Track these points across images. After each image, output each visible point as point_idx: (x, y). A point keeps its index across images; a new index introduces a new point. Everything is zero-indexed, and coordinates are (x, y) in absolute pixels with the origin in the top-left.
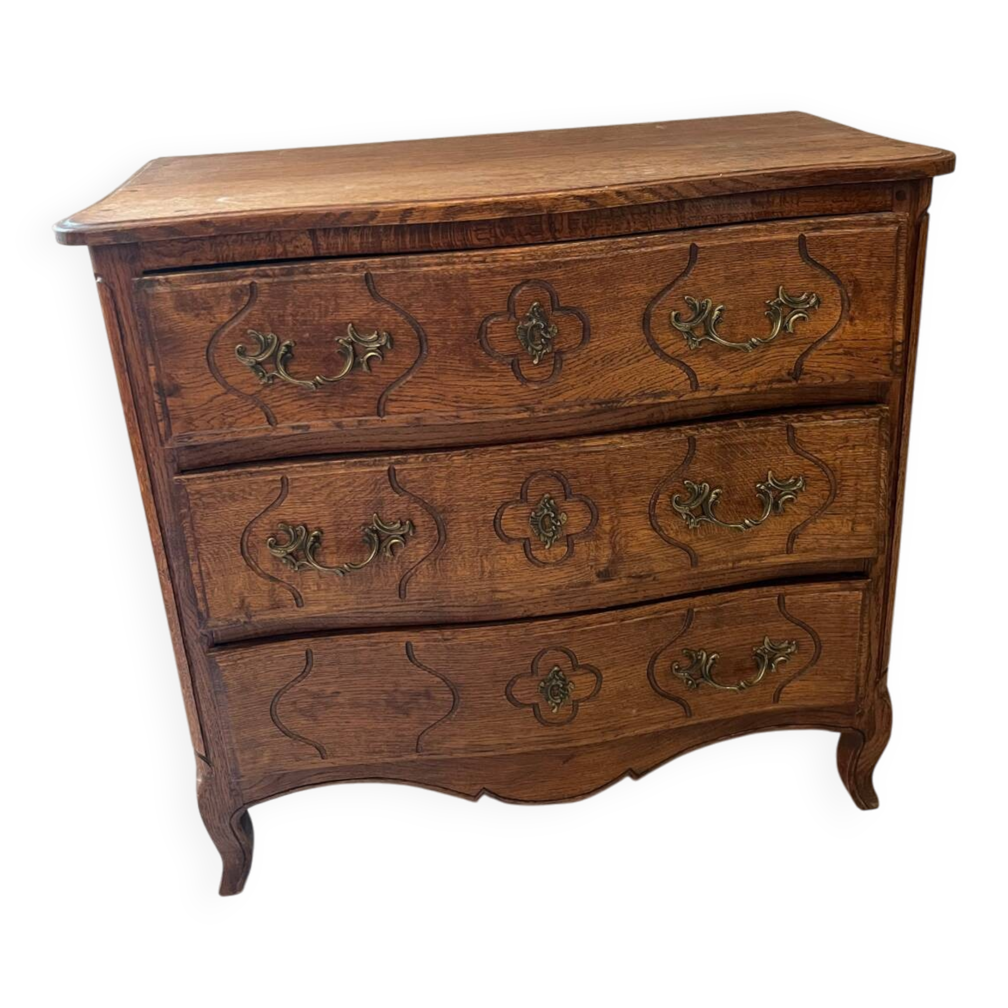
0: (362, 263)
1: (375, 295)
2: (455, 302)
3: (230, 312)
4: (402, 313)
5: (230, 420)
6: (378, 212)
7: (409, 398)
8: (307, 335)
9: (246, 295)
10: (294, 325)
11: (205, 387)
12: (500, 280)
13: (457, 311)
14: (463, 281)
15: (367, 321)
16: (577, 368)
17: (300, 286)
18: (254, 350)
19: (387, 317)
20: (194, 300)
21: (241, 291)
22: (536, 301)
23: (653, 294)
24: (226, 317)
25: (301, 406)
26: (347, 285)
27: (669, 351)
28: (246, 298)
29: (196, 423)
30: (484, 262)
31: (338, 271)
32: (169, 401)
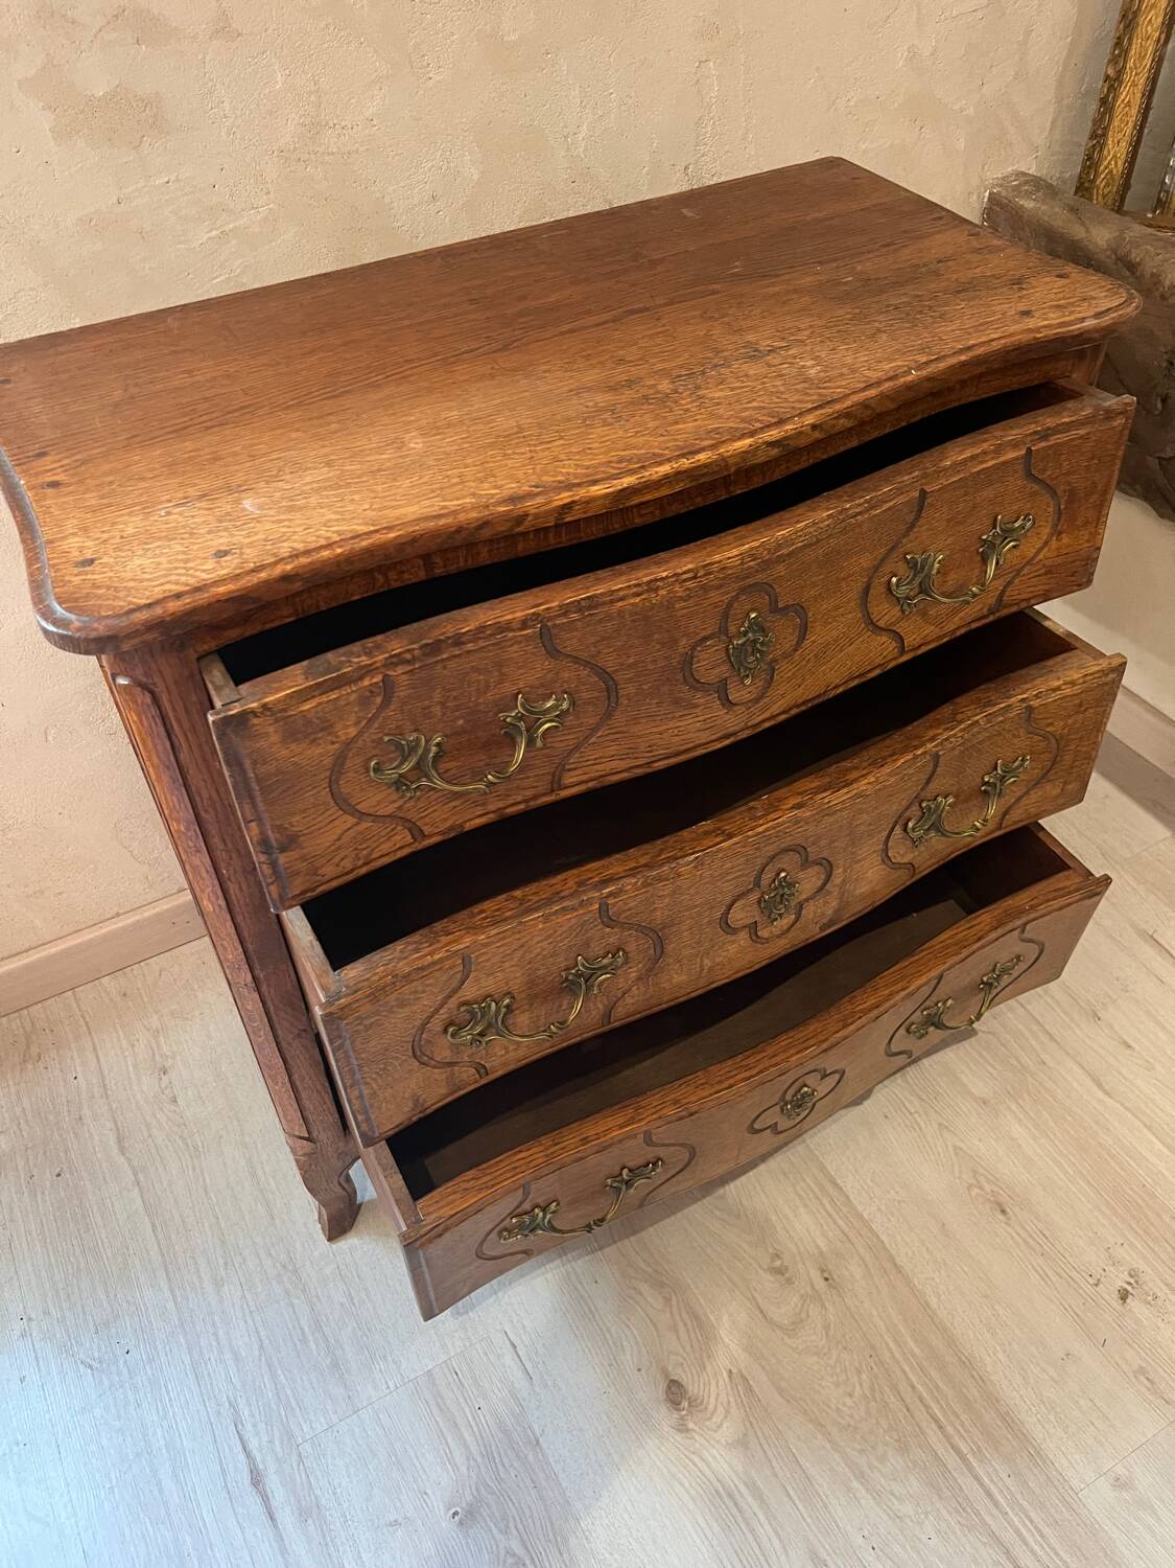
0: (534, 614)
1: (553, 653)
2: (656, 636)
3: (357, 723)
4: (587, 664)
5: (365, 852)
6: (527, 515)
7: (592, 762)
8: (461, 722)
9: (379, 695)
10: (444, 714)
11: (330, 826)
12: (715, 596)
13: (658, 647)
14: (668, 608)
15: (542, 685)
16: (790, 674)
17: (452, 664)
18: (392, 760)
19: (567, 675)
20: (308, 723)
21: (371, 692)
22: (753, 610)
23: (876, 563)
24: (353, 732)
25: (455, 807)
26: (515, 648)
27: (881, 624)
28: (379, 700)
29: (320, 872)
30: (695, 577)
31: (501, 633)
32: (282, 859)
